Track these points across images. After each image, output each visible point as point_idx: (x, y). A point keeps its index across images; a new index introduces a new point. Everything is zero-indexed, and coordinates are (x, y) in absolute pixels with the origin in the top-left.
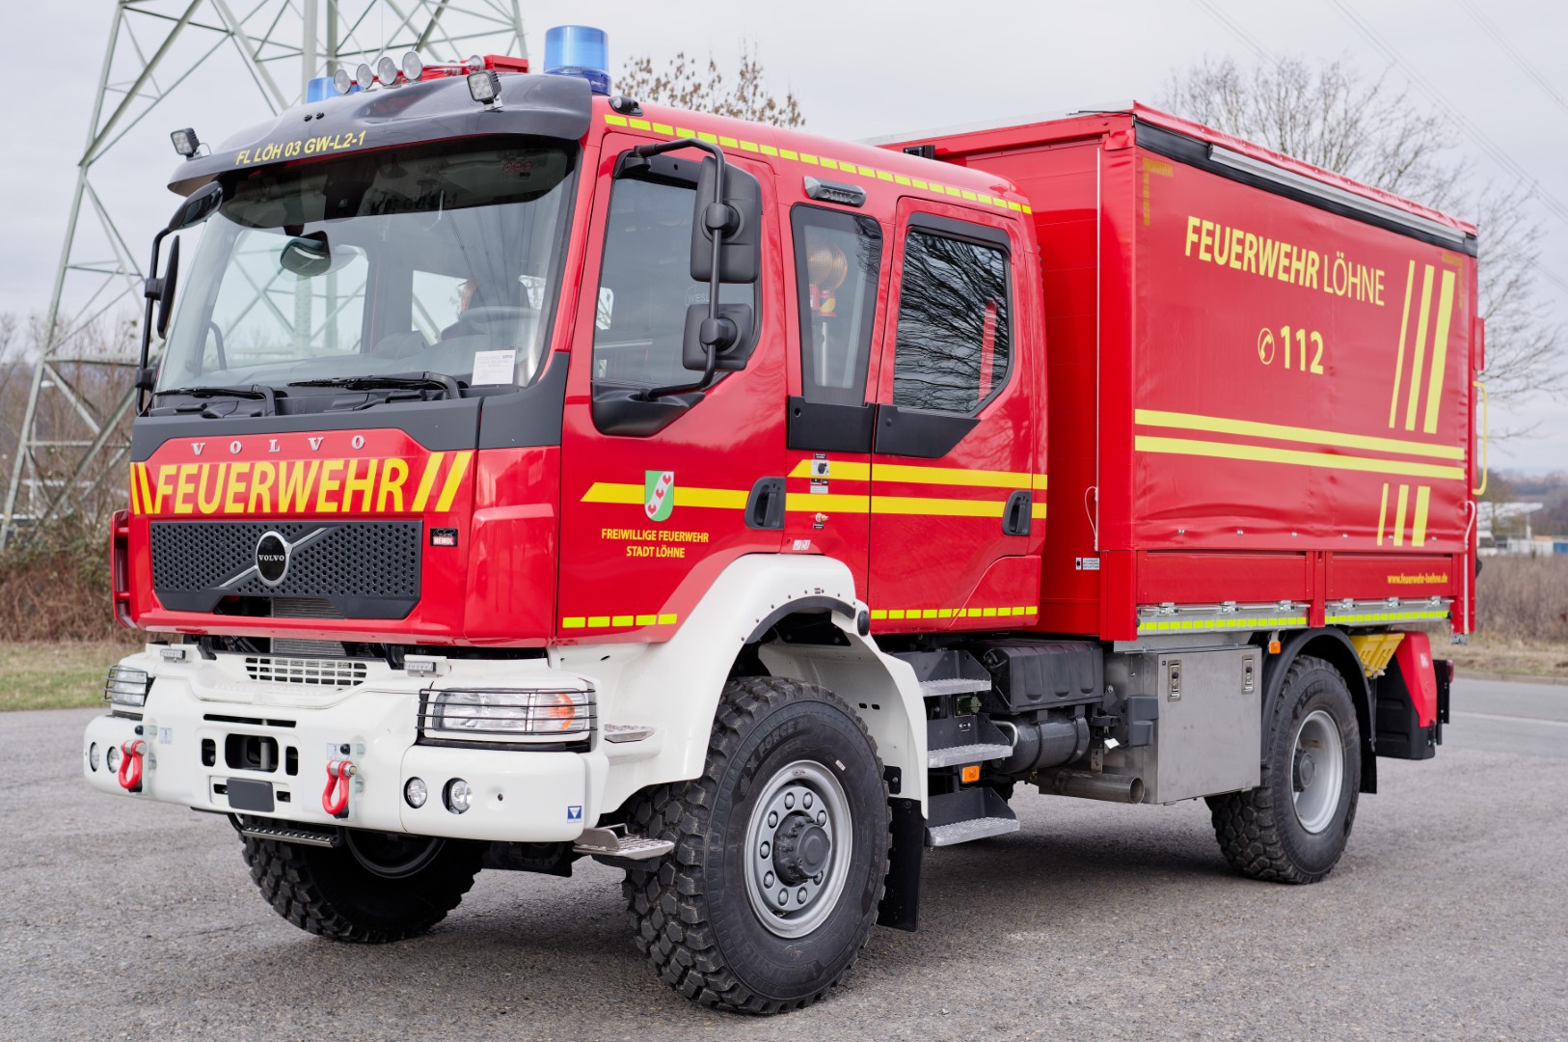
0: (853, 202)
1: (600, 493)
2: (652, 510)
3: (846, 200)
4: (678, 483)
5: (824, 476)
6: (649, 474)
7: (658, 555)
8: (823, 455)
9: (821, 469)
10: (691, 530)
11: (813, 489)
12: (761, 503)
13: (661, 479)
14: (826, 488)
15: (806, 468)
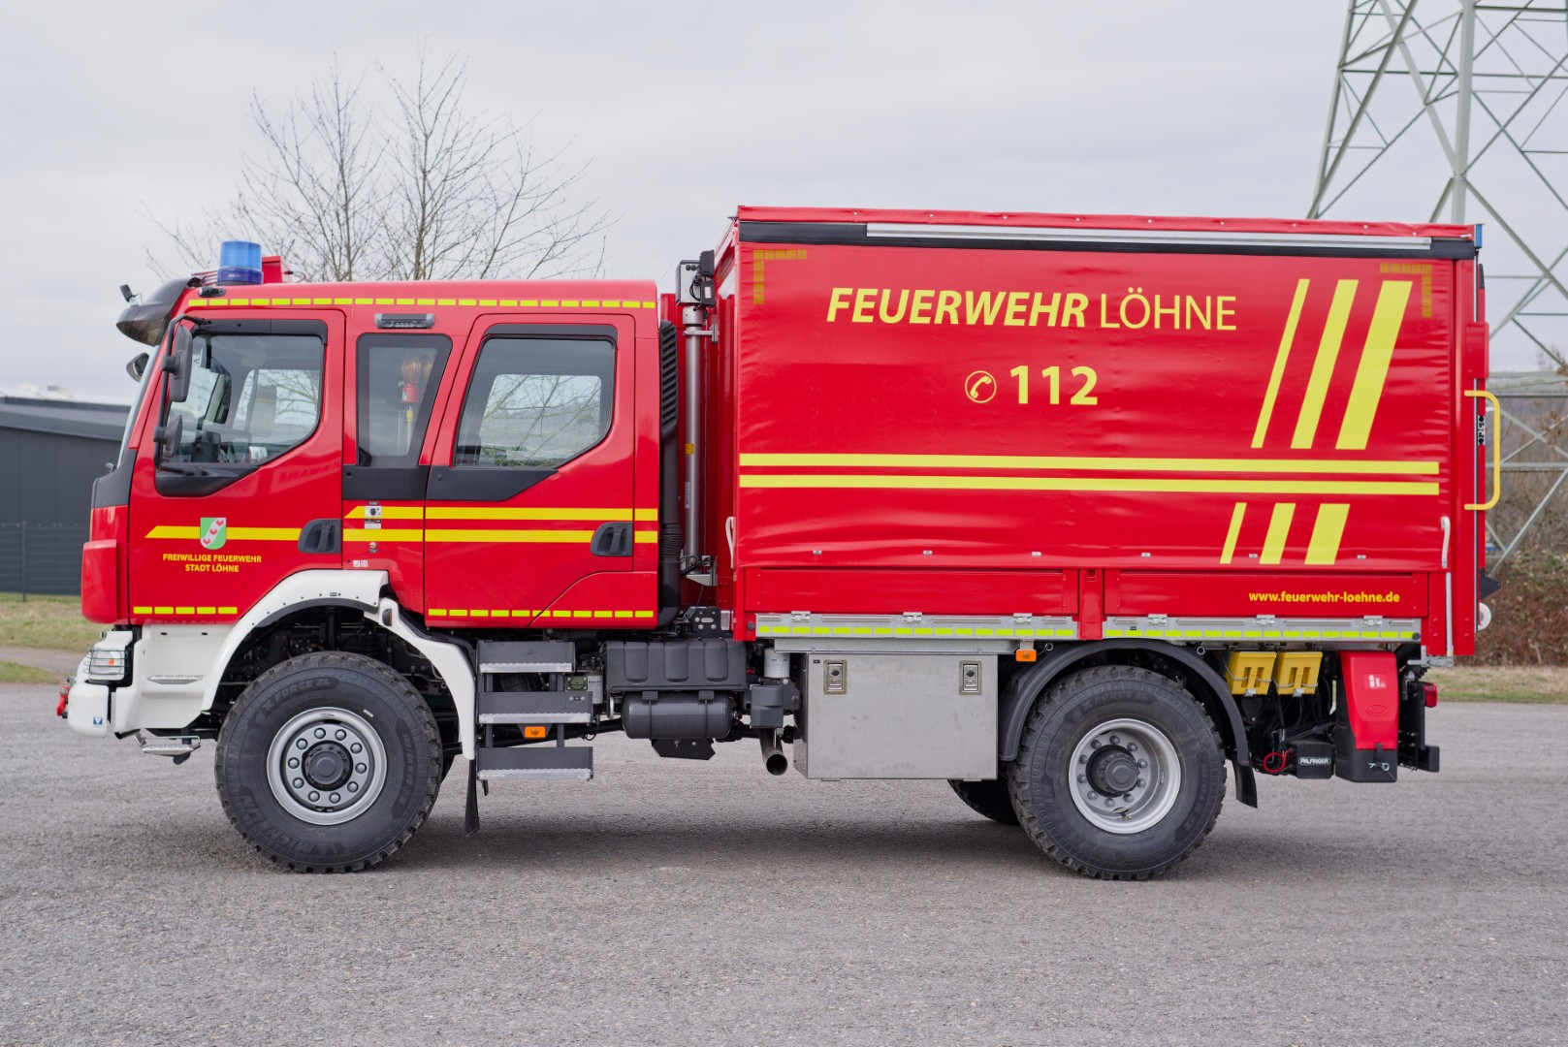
0: (418, 326)
1: (160, 532)
2: (207, 543)
3: (412, 326)
4: (229, 525)
5: (376, 516)
6: (203, 520)
7: (213, 570)
8: (375, 503)
9: (373, 512)
10: (244, 554)
11: (366, 525)
12: (314, 537)
13: (215, 522)
14: (379, 525)
15: (360, 512)
